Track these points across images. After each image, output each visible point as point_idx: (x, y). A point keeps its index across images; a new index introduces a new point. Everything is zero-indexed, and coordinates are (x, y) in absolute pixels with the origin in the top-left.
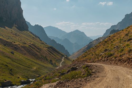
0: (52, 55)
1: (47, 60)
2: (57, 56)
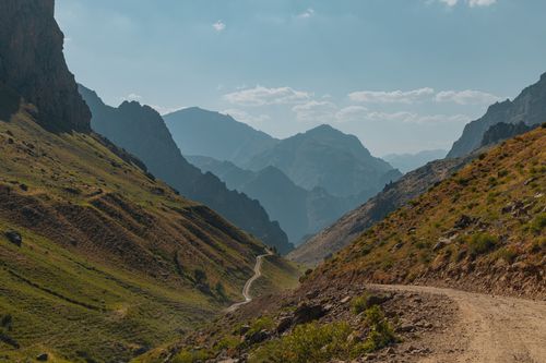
0: (206, 247)
1: (180, 270)
2: (230, 252)
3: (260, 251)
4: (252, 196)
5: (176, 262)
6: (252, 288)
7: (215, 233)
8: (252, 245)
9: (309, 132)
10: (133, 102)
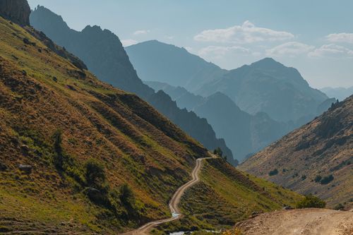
3: (201, 152)
4: (200, 115)
5: (58, 148)
6: (184, 198)
7: (144, 126)
8: (191, 145)
9: (254, 65)
10: (95, 27)
